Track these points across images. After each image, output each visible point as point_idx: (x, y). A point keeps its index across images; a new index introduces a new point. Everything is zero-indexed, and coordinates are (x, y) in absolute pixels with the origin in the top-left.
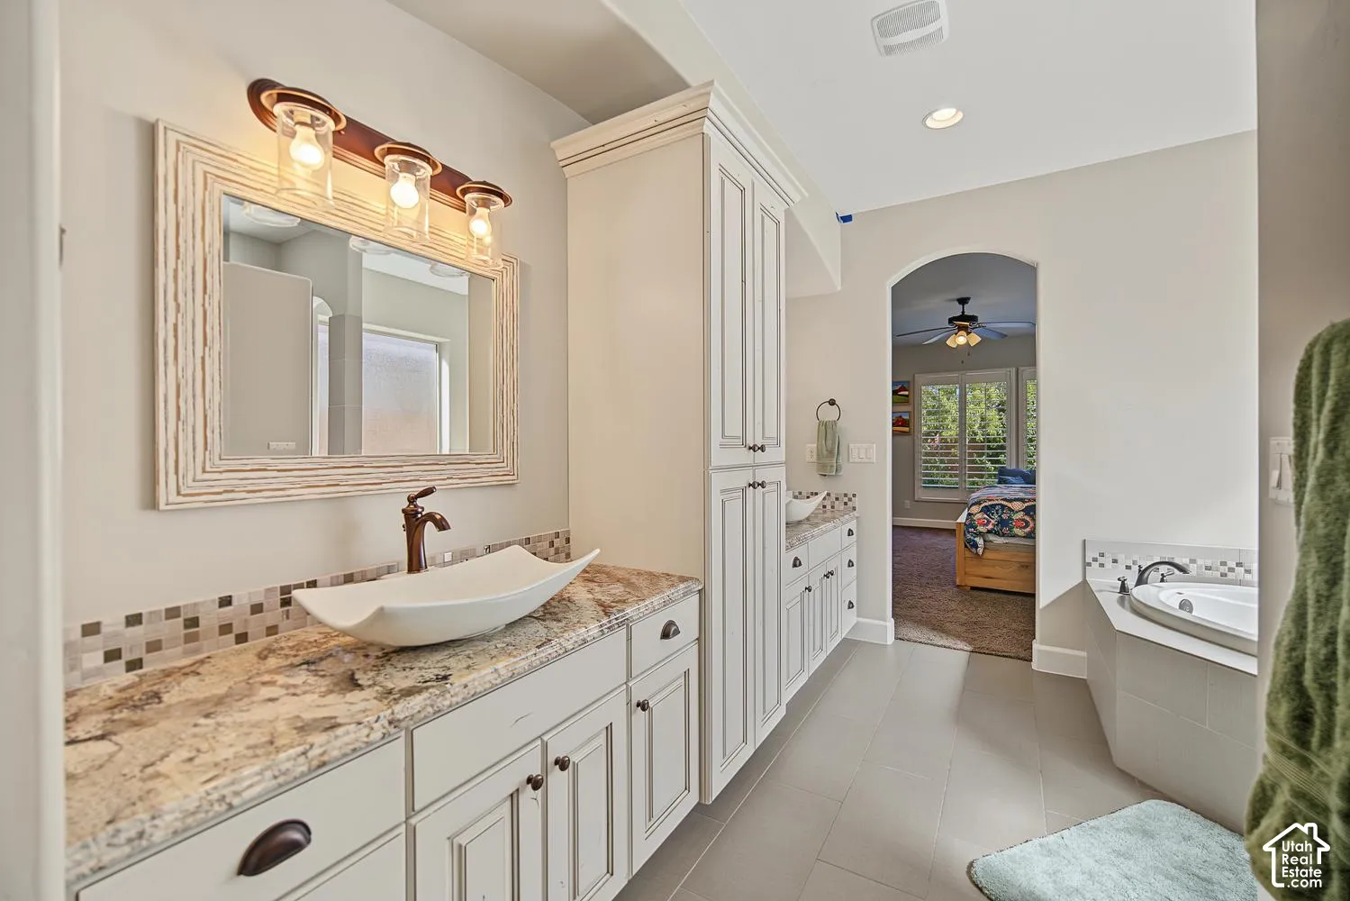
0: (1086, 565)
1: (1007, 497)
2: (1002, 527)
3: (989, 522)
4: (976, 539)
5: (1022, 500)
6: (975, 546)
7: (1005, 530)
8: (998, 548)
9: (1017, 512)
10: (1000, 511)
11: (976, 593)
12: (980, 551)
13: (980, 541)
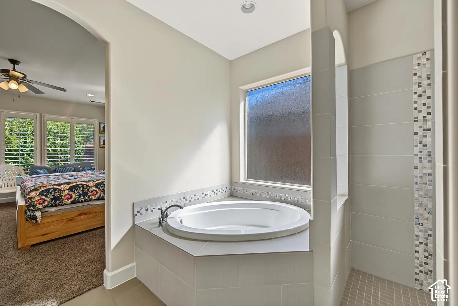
0: (134, 216)
1: (56, 183)
2: (55, 201)
3: (45, 200)
4: (35, 214)
5: (67, 184)
6: (35, 218)
7: (58, 203)
8: (52, 215)
9: (64, 191)
10: (53, 193)
11: (35, 248)
12: (39, 220)
13: (38, 214)
